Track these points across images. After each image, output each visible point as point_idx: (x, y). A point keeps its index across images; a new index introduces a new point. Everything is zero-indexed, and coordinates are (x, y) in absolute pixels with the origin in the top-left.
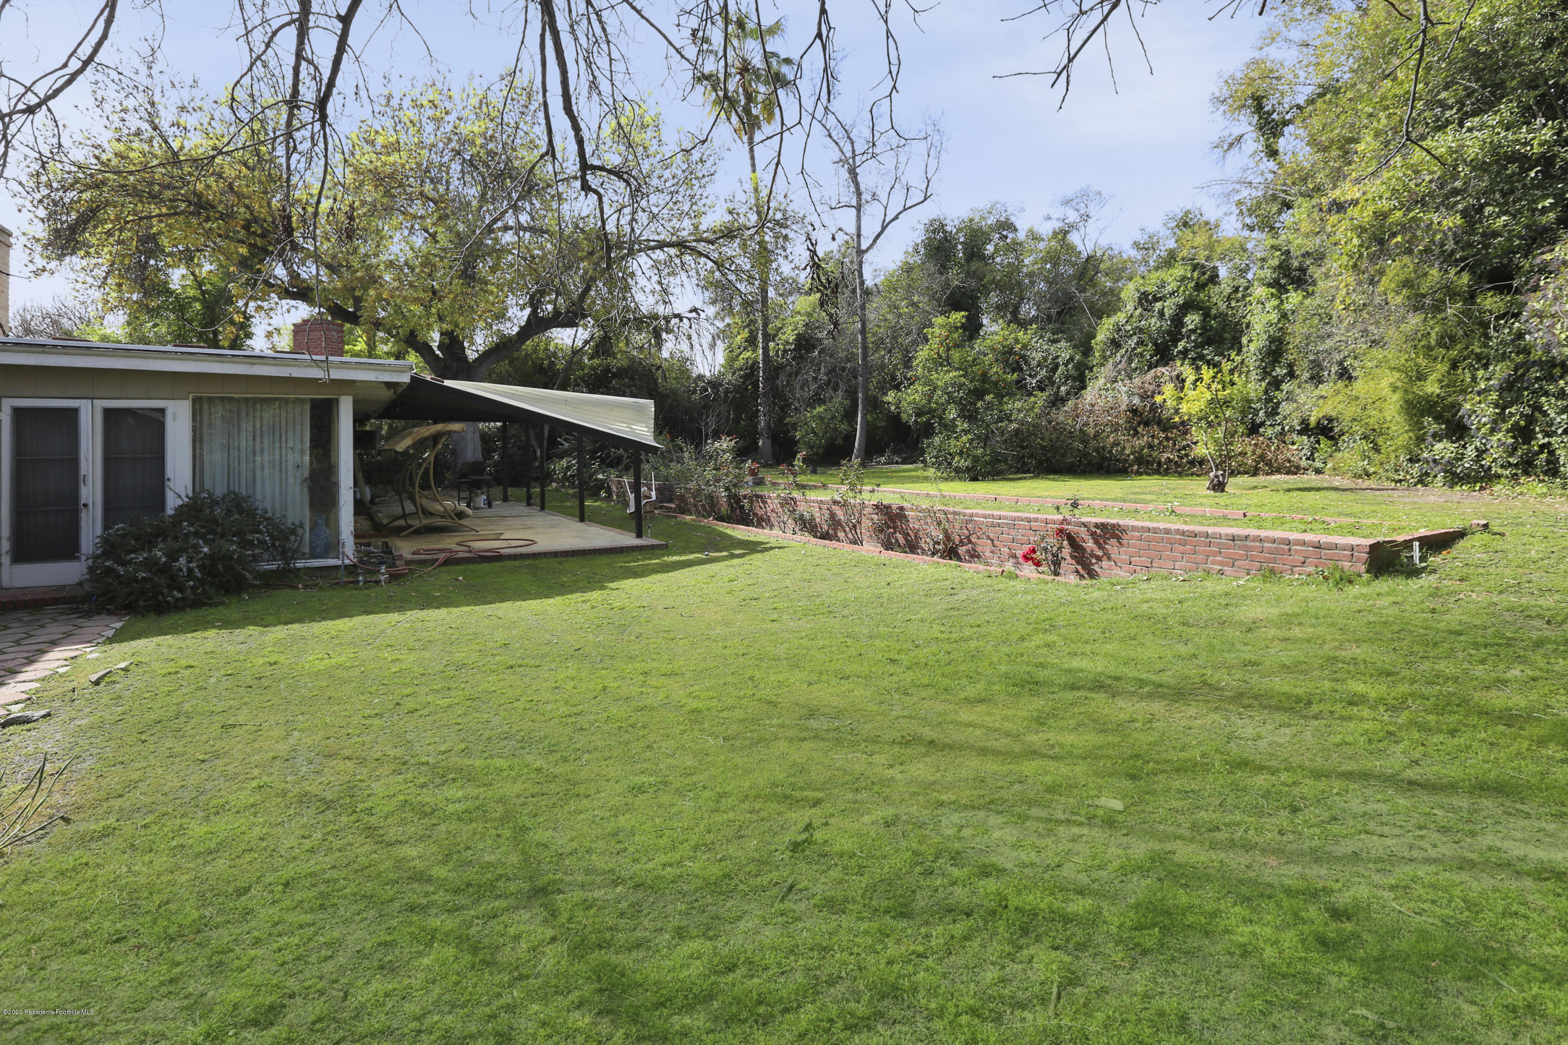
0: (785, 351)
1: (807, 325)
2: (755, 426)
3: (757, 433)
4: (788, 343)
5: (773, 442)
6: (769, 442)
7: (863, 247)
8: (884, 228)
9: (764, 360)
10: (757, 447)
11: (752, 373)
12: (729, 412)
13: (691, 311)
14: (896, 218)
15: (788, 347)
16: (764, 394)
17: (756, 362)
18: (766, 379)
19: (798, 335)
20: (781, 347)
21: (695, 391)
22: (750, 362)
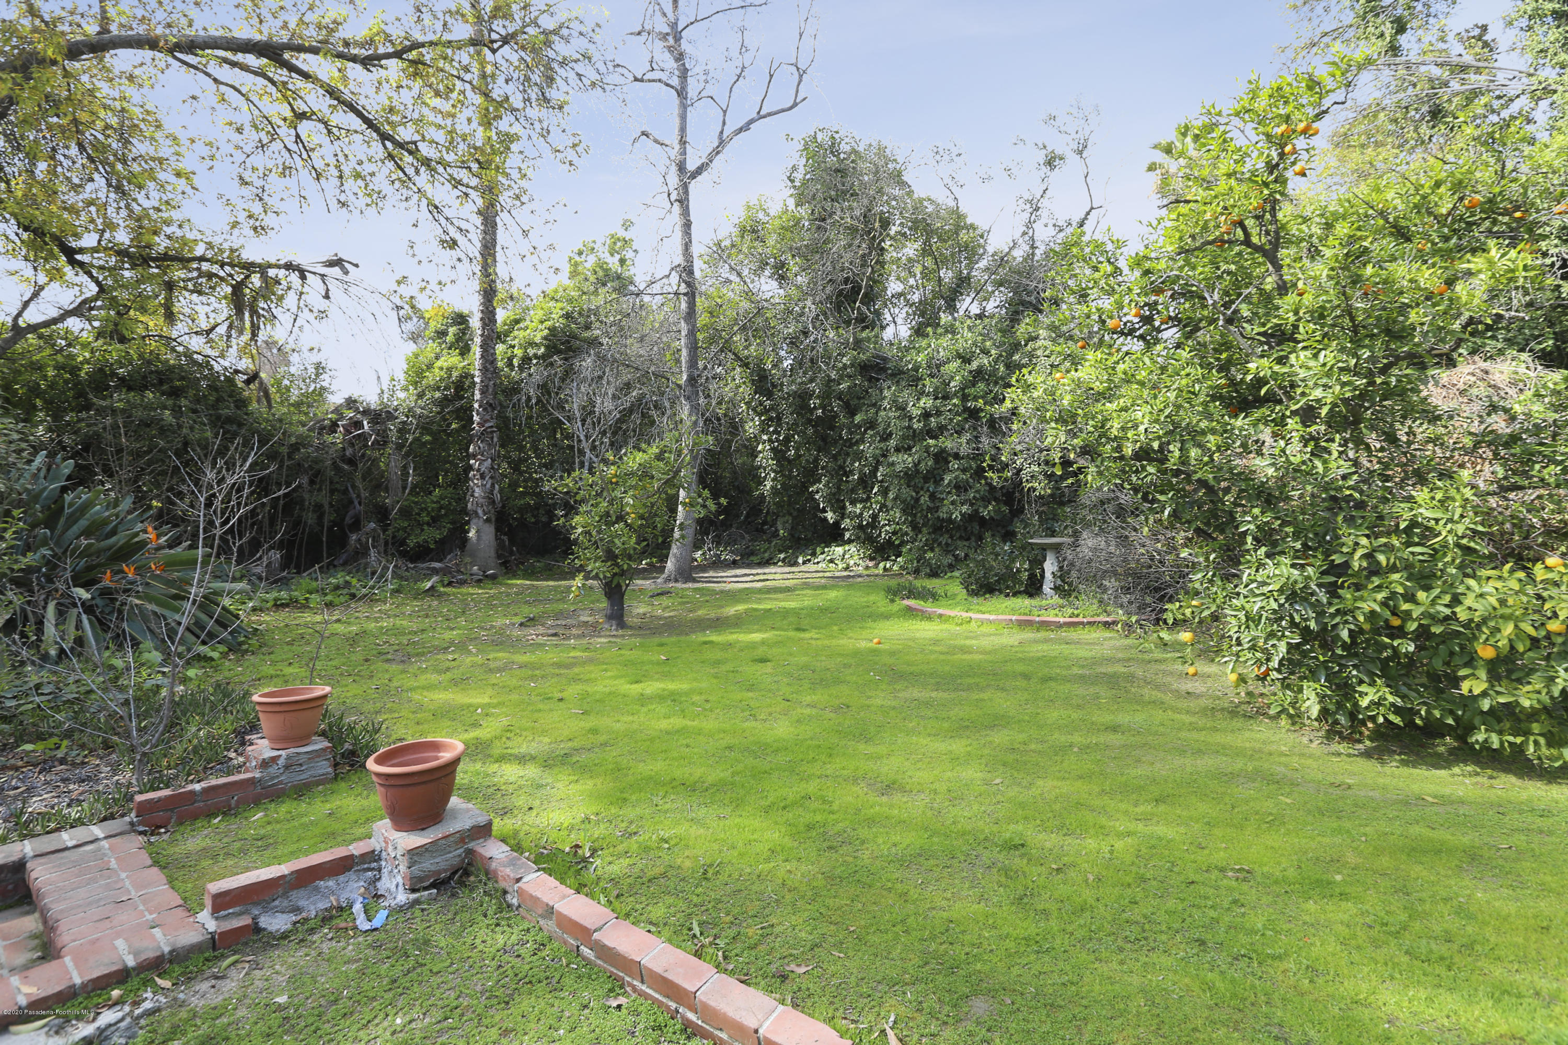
0: (526, 360)
1: (568, 316)
2: (462, 500)
3: (464, 511)
4: (532, 344)
5: (498, 530)
6: (489, 532)
7: (691, 166)
8: (722, 143)
9: (484, 370)
10: (465, 541)
11: (458, 396)
12: (405, 468)
13: (331, 264)
14: (745, 128)
15: (531, 352)
16: (482, 436)
17: (466, 375)
18: (488, 407)
19: (552, 330)
20: (518, 352)
21: (334, 426)
22: (455, 374)
